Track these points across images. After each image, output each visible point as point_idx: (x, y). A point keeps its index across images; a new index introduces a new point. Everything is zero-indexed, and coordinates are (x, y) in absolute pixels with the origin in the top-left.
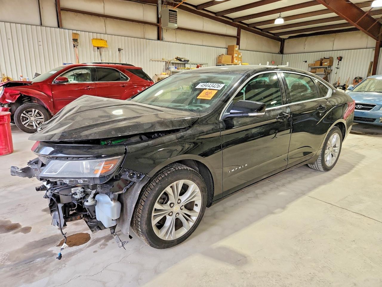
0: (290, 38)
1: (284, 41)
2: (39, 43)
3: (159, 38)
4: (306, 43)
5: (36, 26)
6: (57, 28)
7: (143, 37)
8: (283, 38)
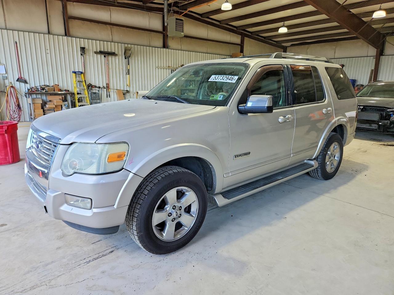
0: (292, 45)
1: (286, 49)
2: (47, 51)
3: (165, 46)
4: (308, 50)
5: (44, 34)
6: (64, 36)
7: (149, 45)
8: (285, 46)
